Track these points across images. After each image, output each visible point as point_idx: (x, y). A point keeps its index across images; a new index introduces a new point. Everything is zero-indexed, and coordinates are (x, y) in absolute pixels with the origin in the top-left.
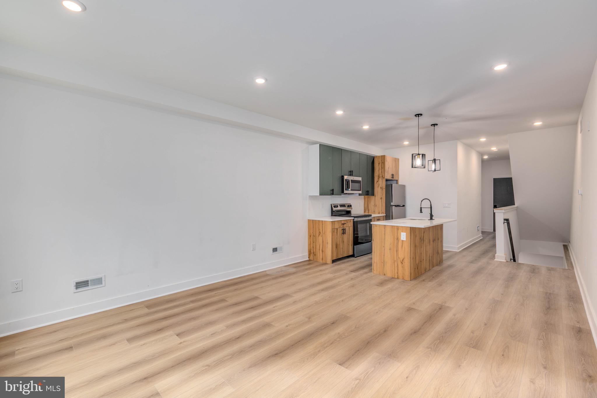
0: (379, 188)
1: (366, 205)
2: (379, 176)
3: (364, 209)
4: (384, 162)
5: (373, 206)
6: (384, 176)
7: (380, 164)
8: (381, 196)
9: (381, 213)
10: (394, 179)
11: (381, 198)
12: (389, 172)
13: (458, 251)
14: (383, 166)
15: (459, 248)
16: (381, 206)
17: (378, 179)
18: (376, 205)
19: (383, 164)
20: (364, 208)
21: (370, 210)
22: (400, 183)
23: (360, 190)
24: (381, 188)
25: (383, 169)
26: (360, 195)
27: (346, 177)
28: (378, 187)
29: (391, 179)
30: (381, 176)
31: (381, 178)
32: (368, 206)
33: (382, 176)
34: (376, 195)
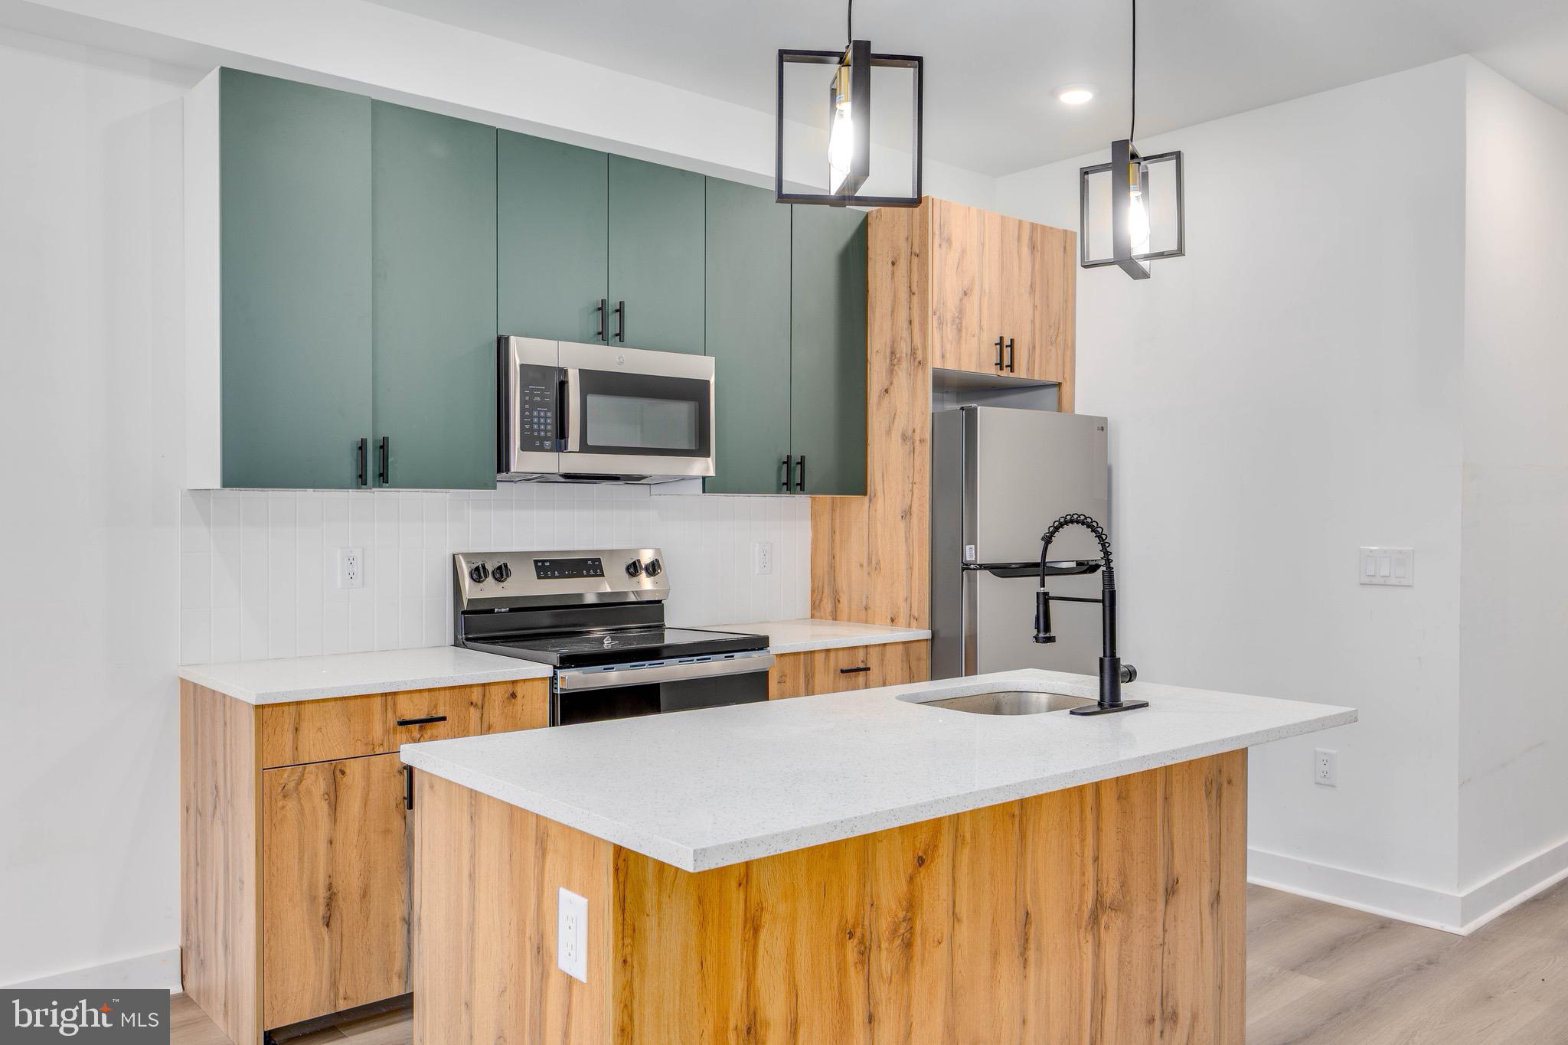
0: (896, 436)
1: (824, 561)
2: (893, 353)
3: (813, 591)
4: (924, 244)
5: (861, 566)
6: (924, 348)
7: (903, 264)
8: (907, 500)
9: (902, 619)
10: (1021, 373)
11: (907, 514)
12: (971, 321)
13: (1464, 931)
14: (915, 277)
15: (1470, 907)
16: (903, 567)
17: (891, 371)
18: (878, 563)
19: (915, 260)
20: (813, 581)
21: (844, 599)
22: (1085, 400)
23: (706, 453)
24: (904, 438)
25: (915, 299)
26: (708, 485)
27: (524, 351)
28: (889, 432)
29: (991, 371)
30: (904, 348)
31: (904, 364)
32: (832, 567)
33: (913, 353)
34: (879, 488)
